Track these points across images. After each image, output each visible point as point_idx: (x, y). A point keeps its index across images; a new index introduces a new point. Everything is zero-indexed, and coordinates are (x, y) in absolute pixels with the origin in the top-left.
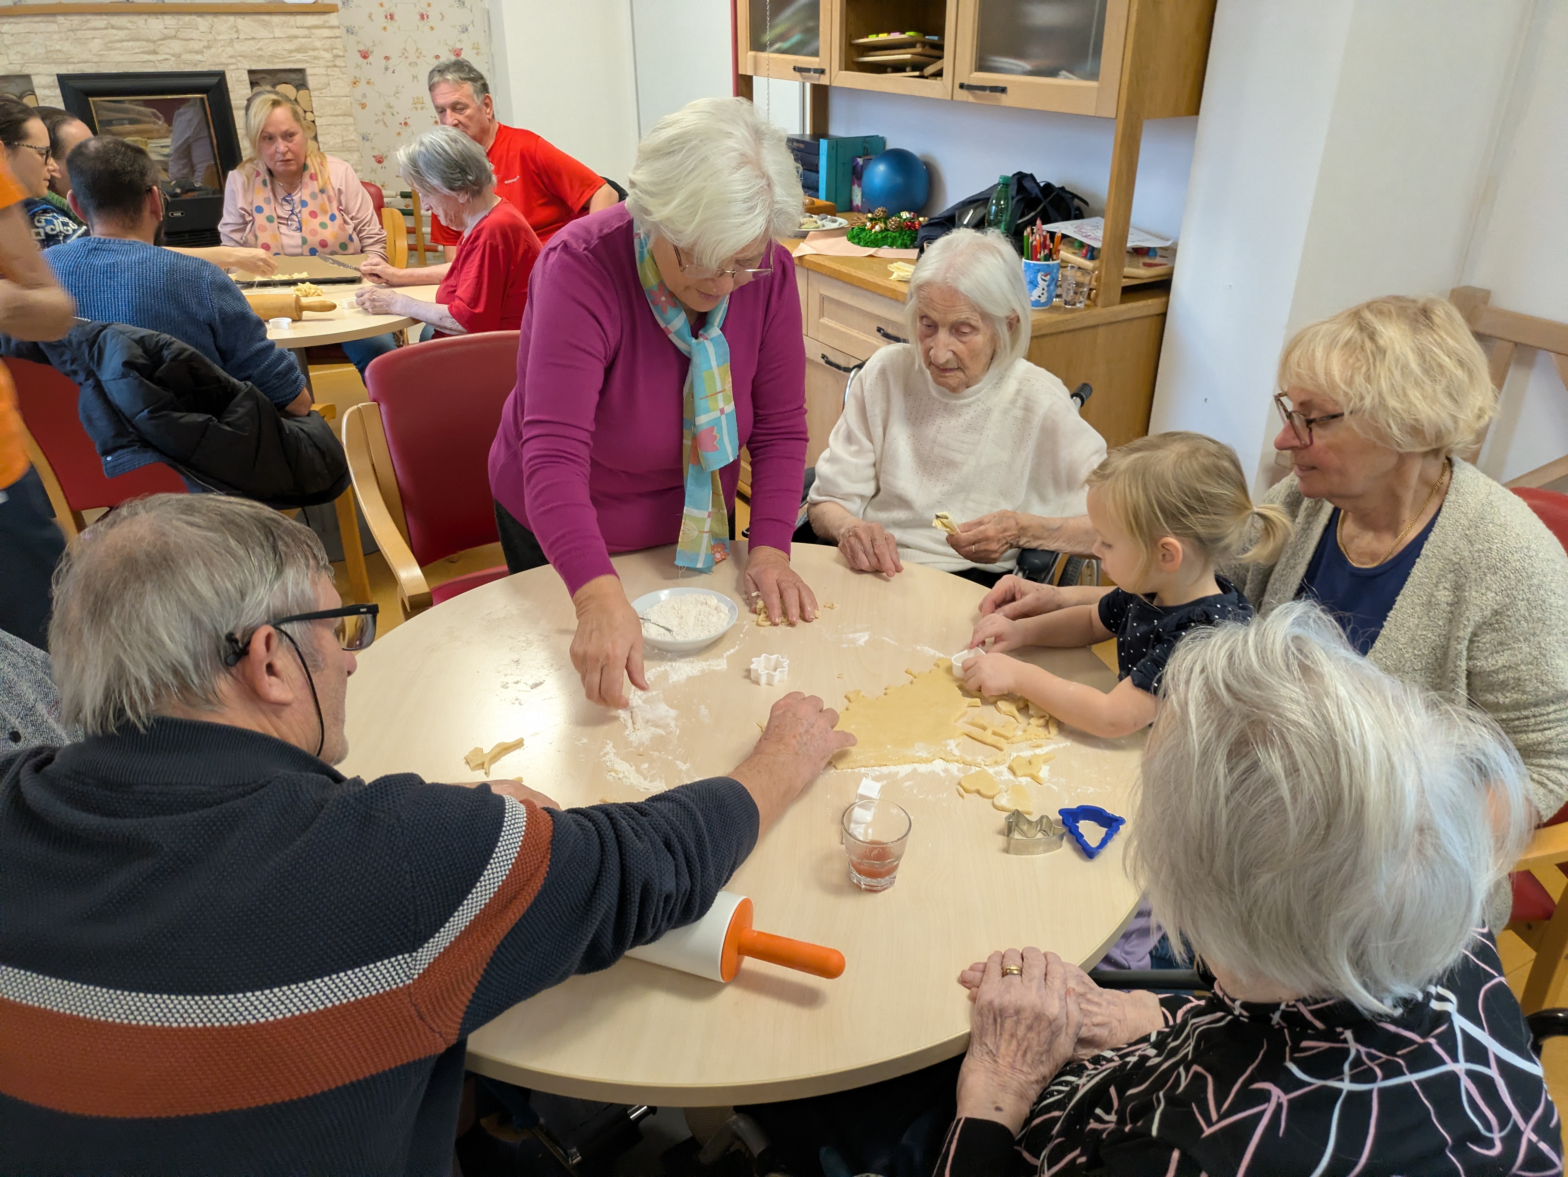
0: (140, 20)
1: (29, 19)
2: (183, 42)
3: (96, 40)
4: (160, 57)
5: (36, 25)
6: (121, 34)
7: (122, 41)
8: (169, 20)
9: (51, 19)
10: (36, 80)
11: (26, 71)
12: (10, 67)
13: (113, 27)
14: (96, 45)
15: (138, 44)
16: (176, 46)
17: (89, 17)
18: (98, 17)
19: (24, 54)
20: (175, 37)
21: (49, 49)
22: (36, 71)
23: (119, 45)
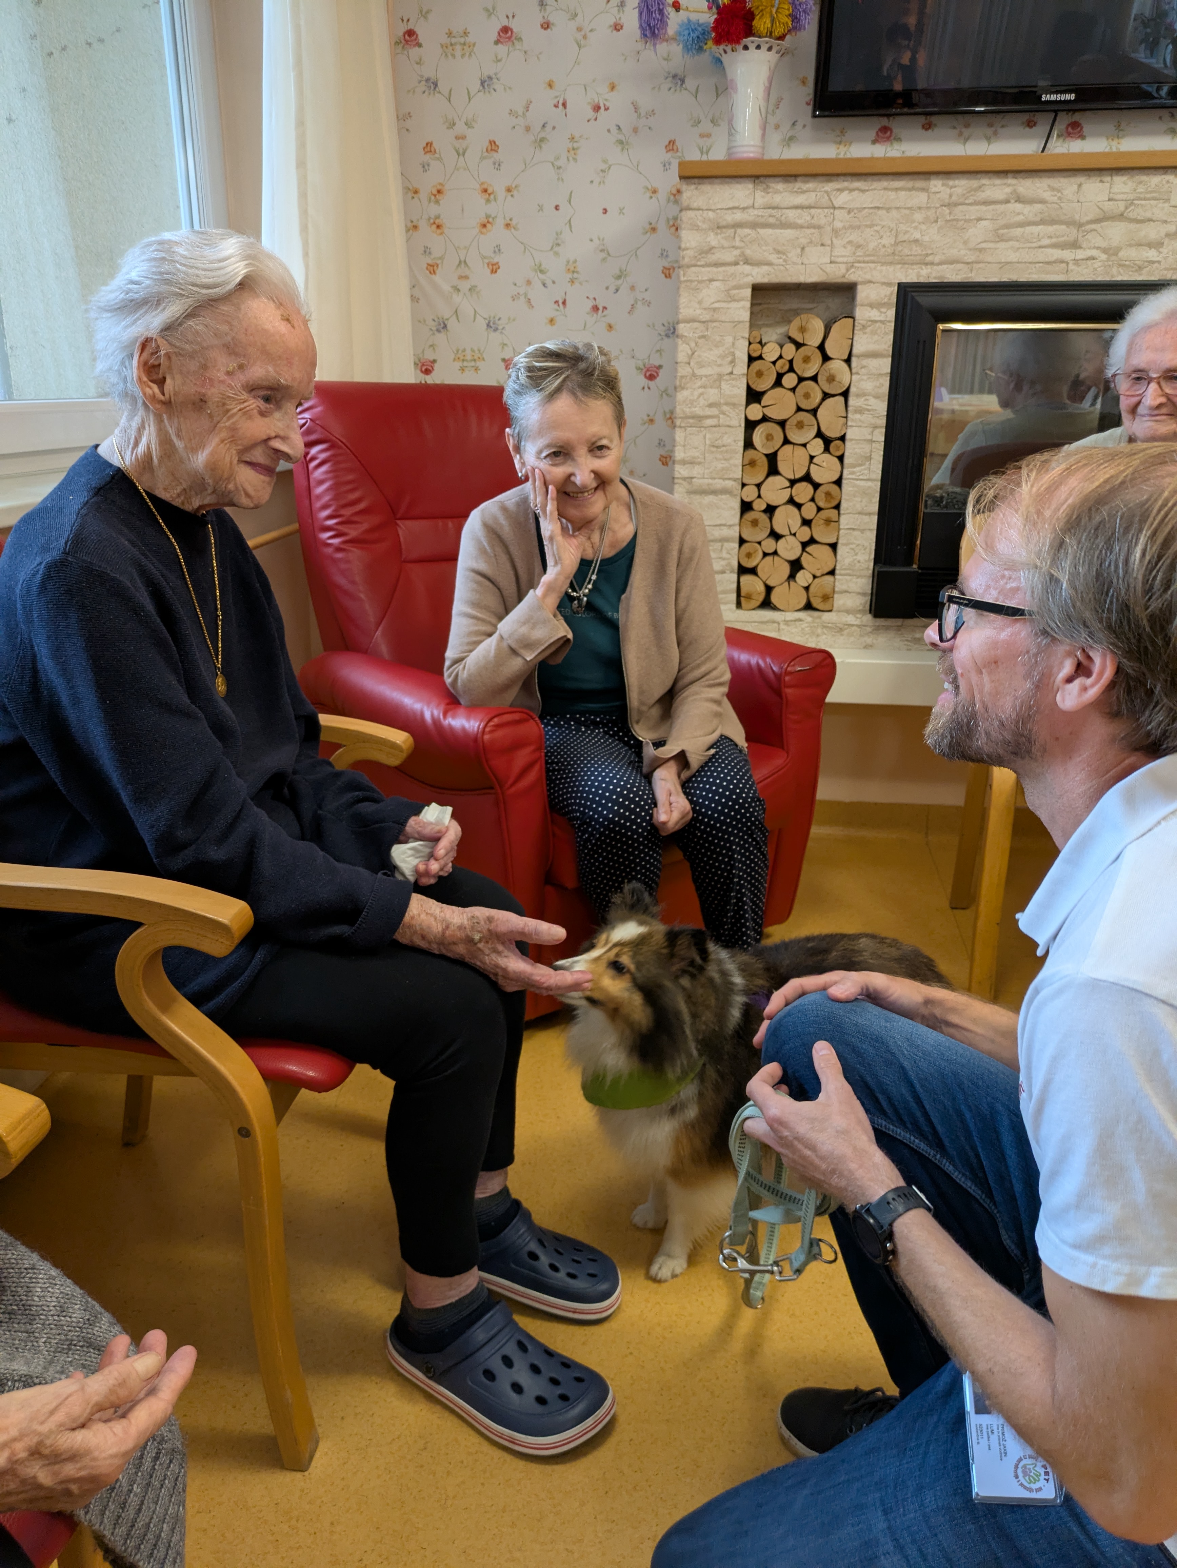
0: (1068, 185)
1: (885, 184)
2: (1132, 226)
3: (983, 223)
4: (1080, 254)
5: (892, 195)
6: (1028, 211)
7: (1022, 225)
8: (1122, 185)
9: (920, 184)
10: (862, 294)
11: (851, 277)
12: (830, 268)
13: (1019, 200)
14: (977, 233)
15: (1051, 229)
16: (1116, 232)
17: (985, 181)
18: (998, 181)
19: (859, 246)
20: (1121, 217)
21: (901, 237)
22: (868, 277)
23: (1018, 231)
